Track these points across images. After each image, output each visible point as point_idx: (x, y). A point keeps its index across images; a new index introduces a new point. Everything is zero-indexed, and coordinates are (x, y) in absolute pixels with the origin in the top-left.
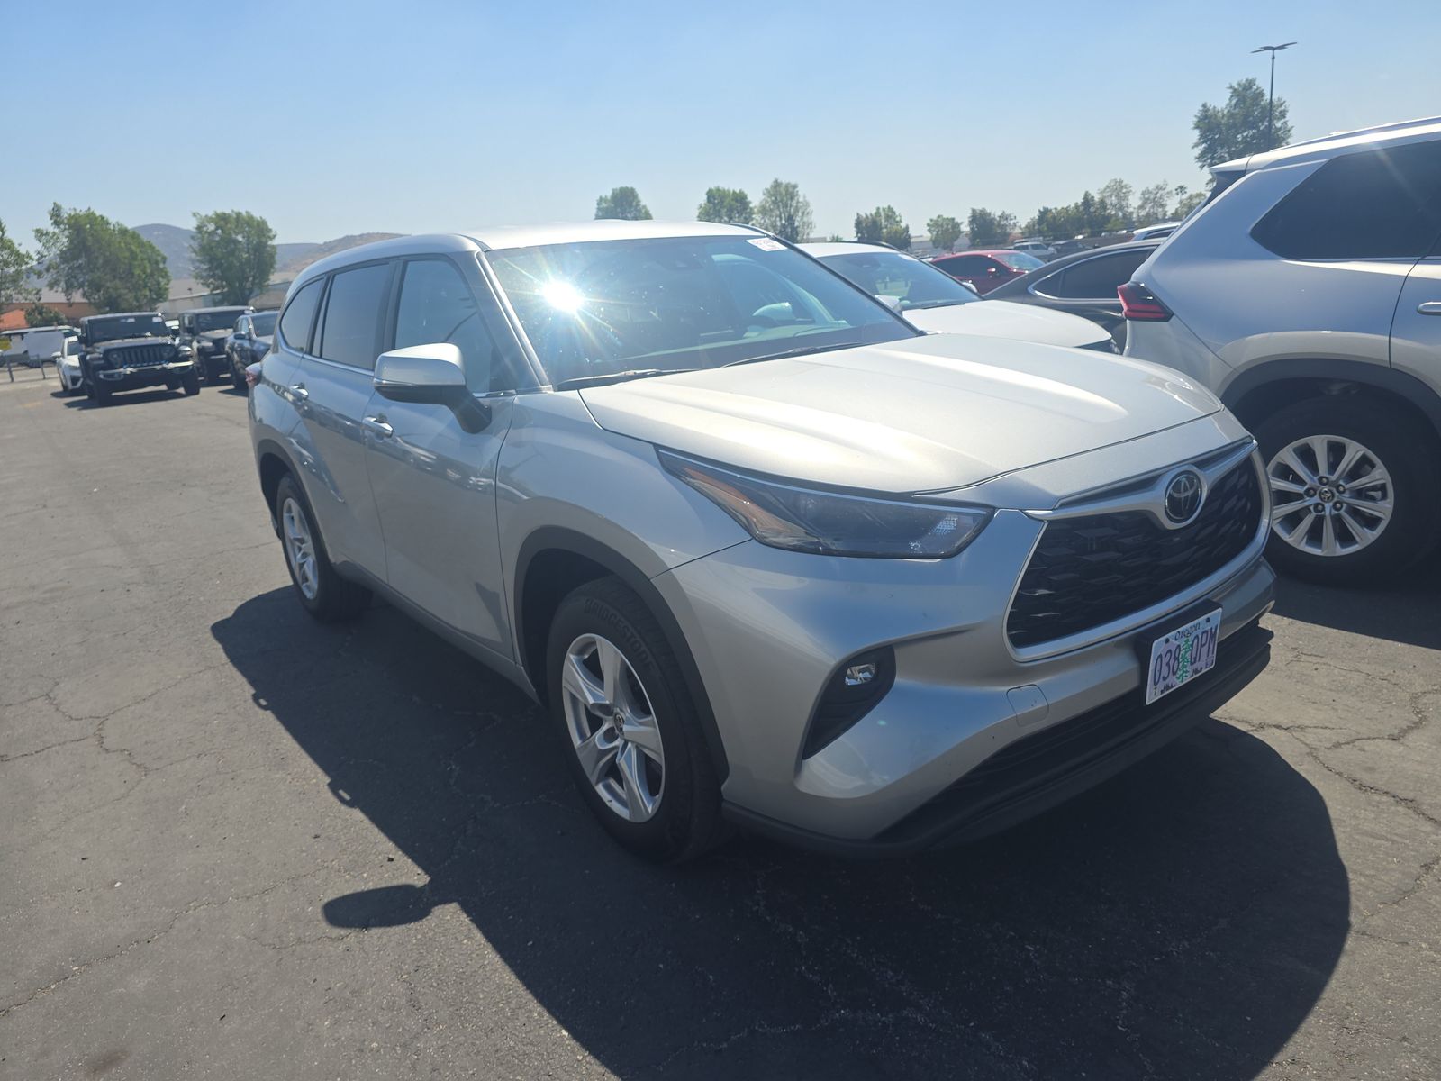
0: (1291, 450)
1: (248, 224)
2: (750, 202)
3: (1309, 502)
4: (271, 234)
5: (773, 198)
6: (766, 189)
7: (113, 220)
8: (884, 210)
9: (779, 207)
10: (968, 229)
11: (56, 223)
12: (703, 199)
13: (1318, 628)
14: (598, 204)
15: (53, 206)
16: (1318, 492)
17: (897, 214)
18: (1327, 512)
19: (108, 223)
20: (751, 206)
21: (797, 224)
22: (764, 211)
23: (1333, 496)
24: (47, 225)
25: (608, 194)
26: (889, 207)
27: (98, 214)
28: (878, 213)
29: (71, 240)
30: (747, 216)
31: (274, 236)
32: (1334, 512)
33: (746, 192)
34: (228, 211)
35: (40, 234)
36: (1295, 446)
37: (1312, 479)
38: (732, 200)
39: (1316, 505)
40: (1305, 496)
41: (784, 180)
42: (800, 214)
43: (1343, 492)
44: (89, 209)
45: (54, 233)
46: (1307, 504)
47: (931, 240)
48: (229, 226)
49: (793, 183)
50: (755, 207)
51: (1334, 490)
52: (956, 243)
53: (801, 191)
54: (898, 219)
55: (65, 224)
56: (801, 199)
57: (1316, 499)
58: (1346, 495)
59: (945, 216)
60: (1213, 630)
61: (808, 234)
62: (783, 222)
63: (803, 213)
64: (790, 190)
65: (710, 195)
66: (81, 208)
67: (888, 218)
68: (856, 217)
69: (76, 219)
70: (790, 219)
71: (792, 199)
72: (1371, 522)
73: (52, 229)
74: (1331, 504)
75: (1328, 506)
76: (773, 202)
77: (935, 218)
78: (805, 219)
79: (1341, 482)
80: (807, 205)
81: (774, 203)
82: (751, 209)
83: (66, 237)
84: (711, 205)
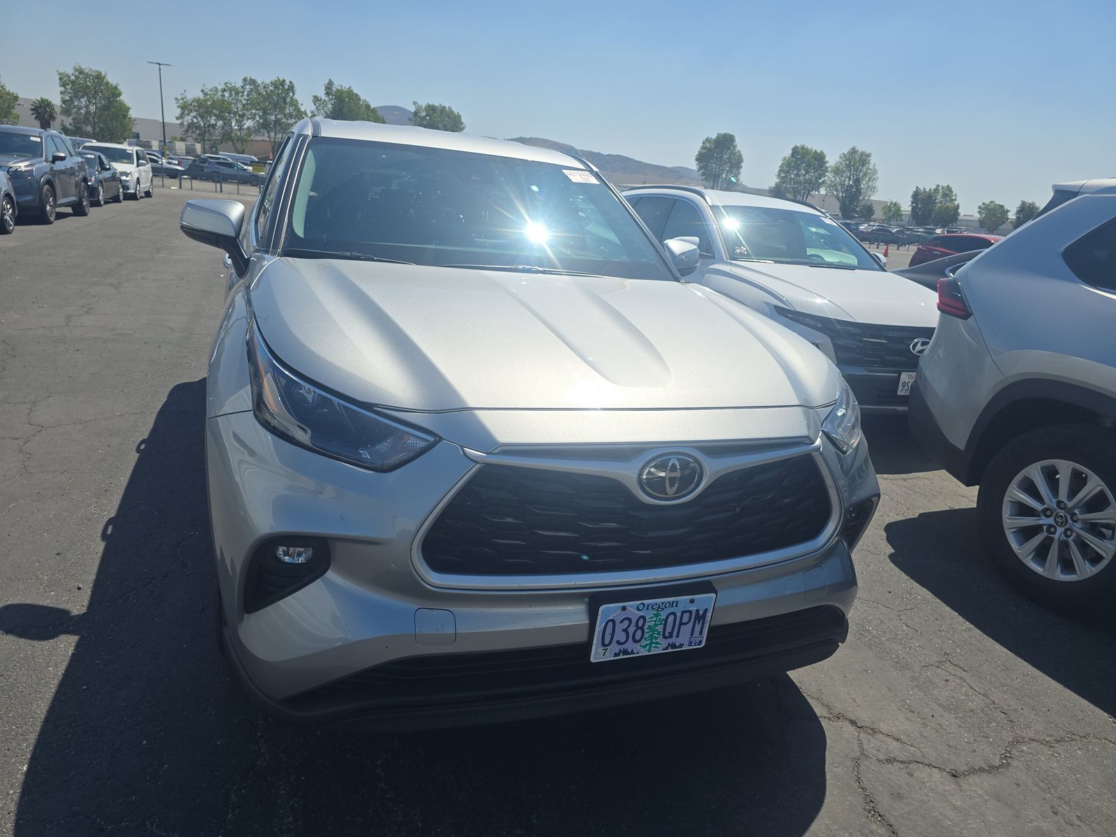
0: (1039, 467)
1: (448, 116)
2: (827, 162)
3: (1044, 521)
4: (461, 126)
5: (848, 162)
6: (844, 154)
7: (363, 98)
8: (943, 187)
9: (850, 171)
10: (1014, 217)
11: (328, 94)
12: (788, 153)
13: (990, 643)
14: (703, 143)
15: (328, 81)
16: (1054, 514)
17: (954, 193)
18: (1056, 536)
19: (360, 100)
20: (827, 165)
21: (862, 186)
22: (837, 171)
23: (1067, 522)
24: (321, 94)
25: (714, 136)
26: (948, 186)
27: (355, 92)
28: (936, 190)
29: (334, 109)
30: (821, 173)
31: (464, 128)
32: (1063, 537)
33: (825, 153)
34: (437, 104)
35: (316, 99)
36: (1044, 465)
37: (1051, 501)
38: (813, 158)
39: (1050, 526)
40: (1042, 515)
41: (860, 149)
42: (867, 179)
43: (1076, 521)
44: (350, 87)
45: (325, 100)
46: (1041, 522)
47: (979, 220)
48: (435, 115)
49: (868, 152)
50: (830, 167)
51: (1069, 517)
52: (1000, 227)
53: (873, 160)
54: (954, 198)
55: (333, 95)
56: (871, 167)
57: (1051, 521)
58: (1078, 525)
59: (997, 203)
60: (701, 613)
61: (869, 196)
62: (851, 183)
63: (870, 179)
64: (864, 157)
65: (795, 150)
66: (346, 86)
67: (945, 195)
68: (915, 190)
69: (341, 93)
70: (857, 181)
71: (863, 165)
72: (1095, 559)
73: (324, 97)
74: (1063, 529)
75: (1060, 530)
76: (846, 164)
77: (987, 202)
78: (870, 184)
79: (1076, 511)
80: (875, 171)
81: (848, 166)
82: (826, 167)
83: (332, 104)
84: (794, 159)
